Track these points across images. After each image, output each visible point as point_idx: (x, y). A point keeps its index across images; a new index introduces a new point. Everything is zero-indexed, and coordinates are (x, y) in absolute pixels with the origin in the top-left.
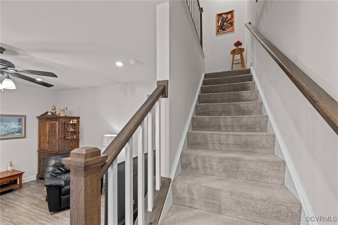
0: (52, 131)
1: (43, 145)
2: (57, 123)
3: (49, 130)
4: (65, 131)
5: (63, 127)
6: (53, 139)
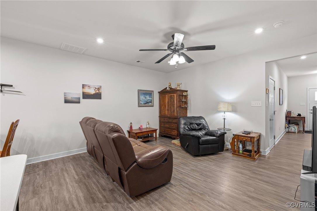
0: (171, 101)
1: (163, 112)
2: (175, 95)
3: (168, 100)
4: (180, 101)
5: (180, 98)
6: (172, 108)
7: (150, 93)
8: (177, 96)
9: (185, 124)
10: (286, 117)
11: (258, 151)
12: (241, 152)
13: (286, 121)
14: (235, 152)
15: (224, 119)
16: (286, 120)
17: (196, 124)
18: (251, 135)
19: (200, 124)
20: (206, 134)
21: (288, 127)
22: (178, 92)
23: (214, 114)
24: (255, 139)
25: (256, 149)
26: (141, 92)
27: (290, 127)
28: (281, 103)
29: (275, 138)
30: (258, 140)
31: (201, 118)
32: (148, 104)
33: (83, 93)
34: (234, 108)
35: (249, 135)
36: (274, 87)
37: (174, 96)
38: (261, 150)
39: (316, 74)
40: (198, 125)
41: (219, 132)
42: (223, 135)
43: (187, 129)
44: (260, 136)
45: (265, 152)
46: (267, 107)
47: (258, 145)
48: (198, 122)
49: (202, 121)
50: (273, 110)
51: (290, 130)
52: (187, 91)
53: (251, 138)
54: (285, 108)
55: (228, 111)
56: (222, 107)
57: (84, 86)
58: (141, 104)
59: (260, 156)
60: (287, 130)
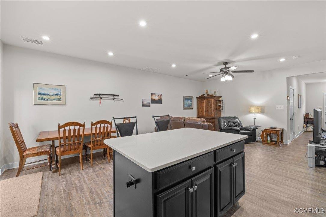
0: (208, 105)
3: (206, 104)
4: (217, 104)
5: (216, 102)
6: (210, 110)
7: (191, 99)
8: (214, 101)
9: (224, 122)
10: (305, 118)
11: (282, 141)
12: (269, 141)
13: (304, 122)
14: (264, 142)
15: (255, 118)
16: (304, 120)
17: (233, 122)
18: (276, 129)
19: (236, 122)
20: (241, 129)
21: (306, 127)
22: (215, 98)
23: (246, 114)
24: (280, 132)
25: (280, 140)
26: (186, 98)
27: (308, 127)
28: (299, 106)
29: (294, 134)
30: (282, 133)
31: (235, 118)
32: (190, 107)
33: (152, 99)
34: (262, 110)
35: (275, 129)
36: (294, 94)
37: (211, 101)
38: (284, 141)
39: (325, 82)
40: (234, 123)
41: (252, 128)
42: (255, 129)
43: (226, 125)
44: (283, 130)
45: (287, 142)
46: (288, 110)
47: (281, 137)
48: (234, 121)
49: (237, 120)
50: (293, 112)
51: (308, 129)
52: (221, 97)
53: (277, 131)
54: (303, 110)
55: (258, 113)
56: (253, 109)
57: (152, 94)
58: (185, 107)
59: (283, 145)
60: (306, 129)
